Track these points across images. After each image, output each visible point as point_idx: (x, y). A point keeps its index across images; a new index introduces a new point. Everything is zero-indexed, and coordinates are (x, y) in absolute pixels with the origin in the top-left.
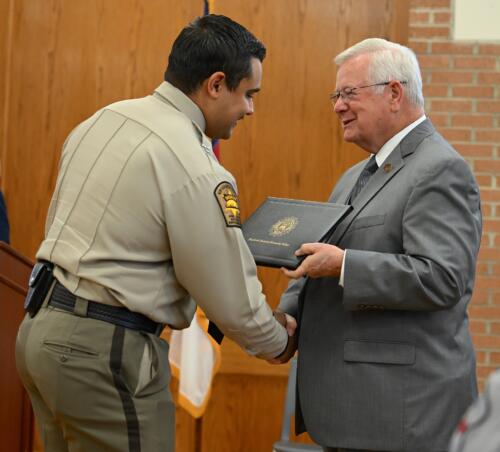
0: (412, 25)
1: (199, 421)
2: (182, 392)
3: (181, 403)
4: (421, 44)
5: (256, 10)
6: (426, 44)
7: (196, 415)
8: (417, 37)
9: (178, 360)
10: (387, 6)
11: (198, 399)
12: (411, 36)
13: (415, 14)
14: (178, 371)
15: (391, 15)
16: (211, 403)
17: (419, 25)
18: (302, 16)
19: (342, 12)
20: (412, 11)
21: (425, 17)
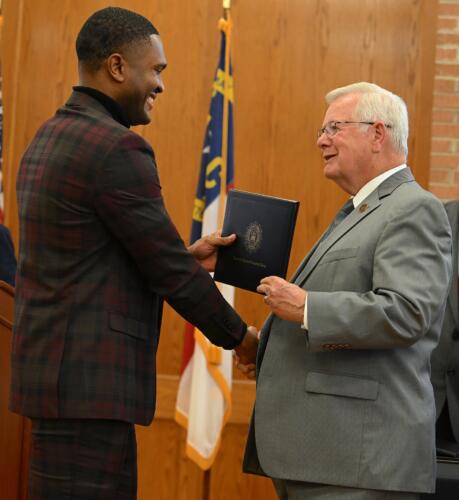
0: (438, 62)
1: (207, 473)
2: (189, 442)
3: (189, 454)
4: (448, 82)
5: (276, 43)
6: (453, 82)
7: (204, 467)
8: (444, 75)
9: (187, 409)
10: (413, 42)
11: (207, 450)
12: (438, 73)
13: (442, 50)
14: (186, 420)
15: (418, 51)
16: (220, 454)
17: (446, 62)
18: (323, 50)
19: (365, 47)
20: (438, 47)
21: (452, 54)
